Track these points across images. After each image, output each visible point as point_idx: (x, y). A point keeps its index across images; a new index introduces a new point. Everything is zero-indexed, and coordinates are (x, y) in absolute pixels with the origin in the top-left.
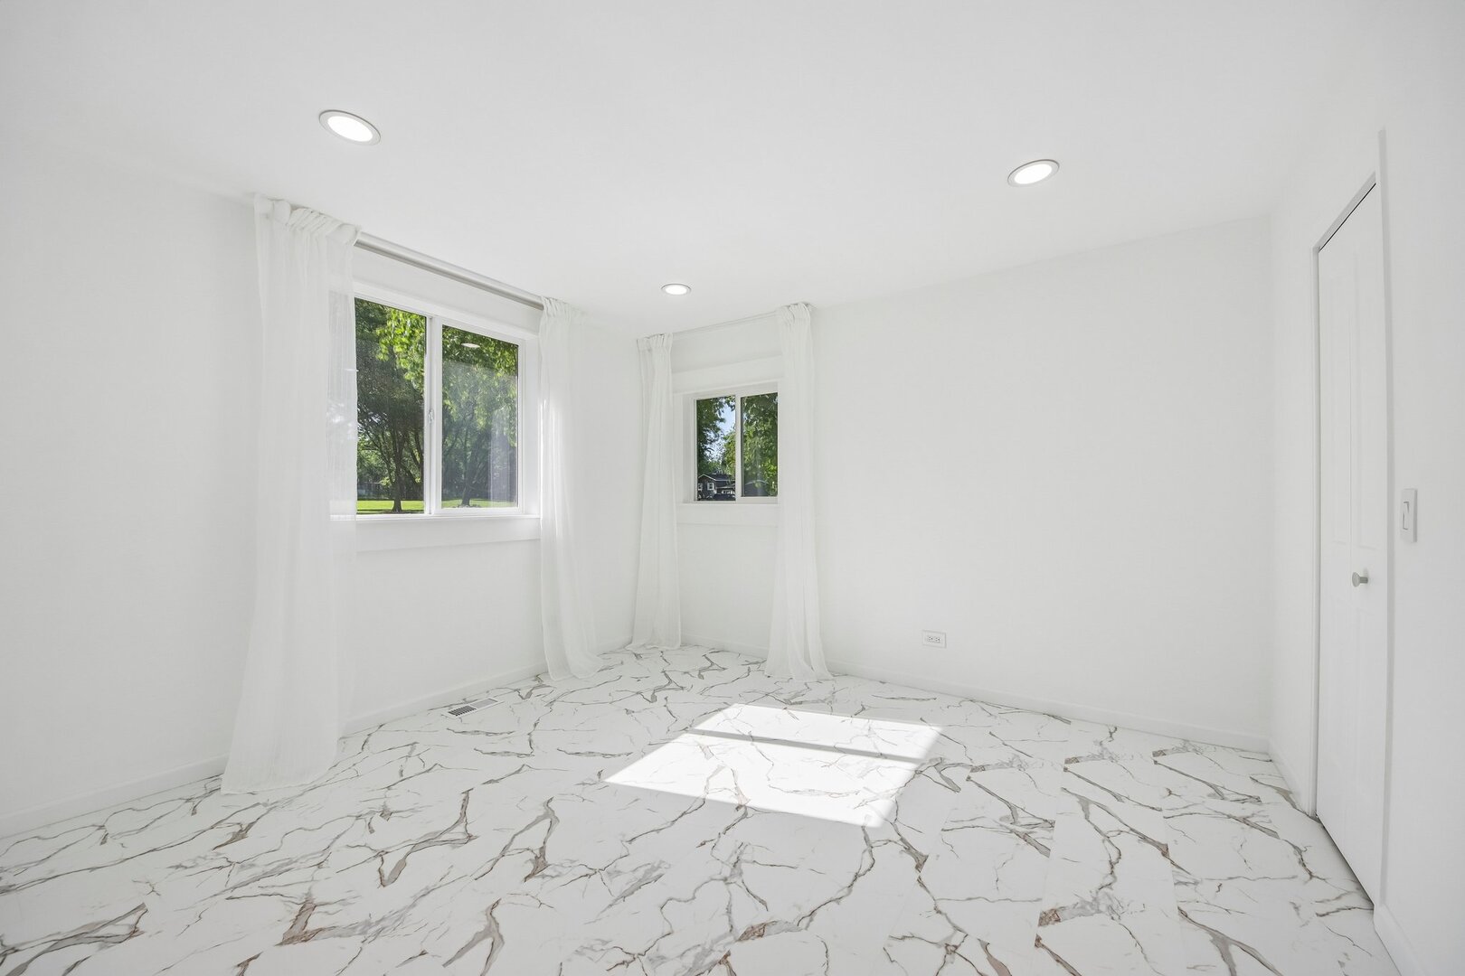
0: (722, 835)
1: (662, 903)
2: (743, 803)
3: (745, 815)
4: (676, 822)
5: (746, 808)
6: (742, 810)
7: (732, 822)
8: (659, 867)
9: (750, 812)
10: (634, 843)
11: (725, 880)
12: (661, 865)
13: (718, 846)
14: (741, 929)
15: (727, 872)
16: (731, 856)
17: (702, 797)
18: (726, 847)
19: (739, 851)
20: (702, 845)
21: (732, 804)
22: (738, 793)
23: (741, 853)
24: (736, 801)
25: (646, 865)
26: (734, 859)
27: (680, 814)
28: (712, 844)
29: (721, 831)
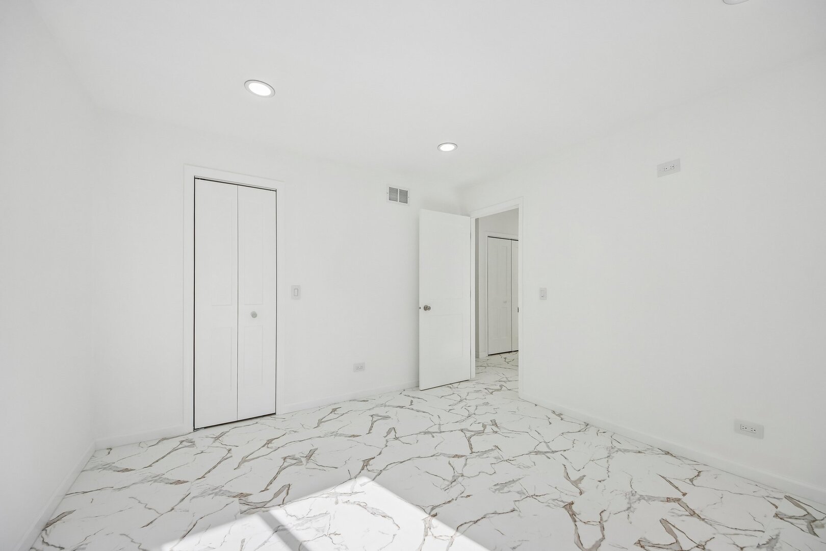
0: (455, 499)
1: (495, 474)
2: (430, 517)
3: (433, 509)
4: (482, 516)
5: (429, 514)
6: (434, 512)
7: (445, 506)
8: (496, 490)
9: (428, 510)
10: (512, 509)
11: (462, 476)
12: (494, 490)
13: (460, 492)
14: (463, 460)
15: (460, 479)
16: (454, 486)
17: (458, 534)
18: (455, 491)
19: (450, 486)
20: (469, 496)
21: (438, 519)
22: (428, 528)
23: (448, 486)
24: (434, 521)
25: (503, 493)
26: (454, 484)
27: (479, 522)
28: (462, 495)
29: (454, 501)
